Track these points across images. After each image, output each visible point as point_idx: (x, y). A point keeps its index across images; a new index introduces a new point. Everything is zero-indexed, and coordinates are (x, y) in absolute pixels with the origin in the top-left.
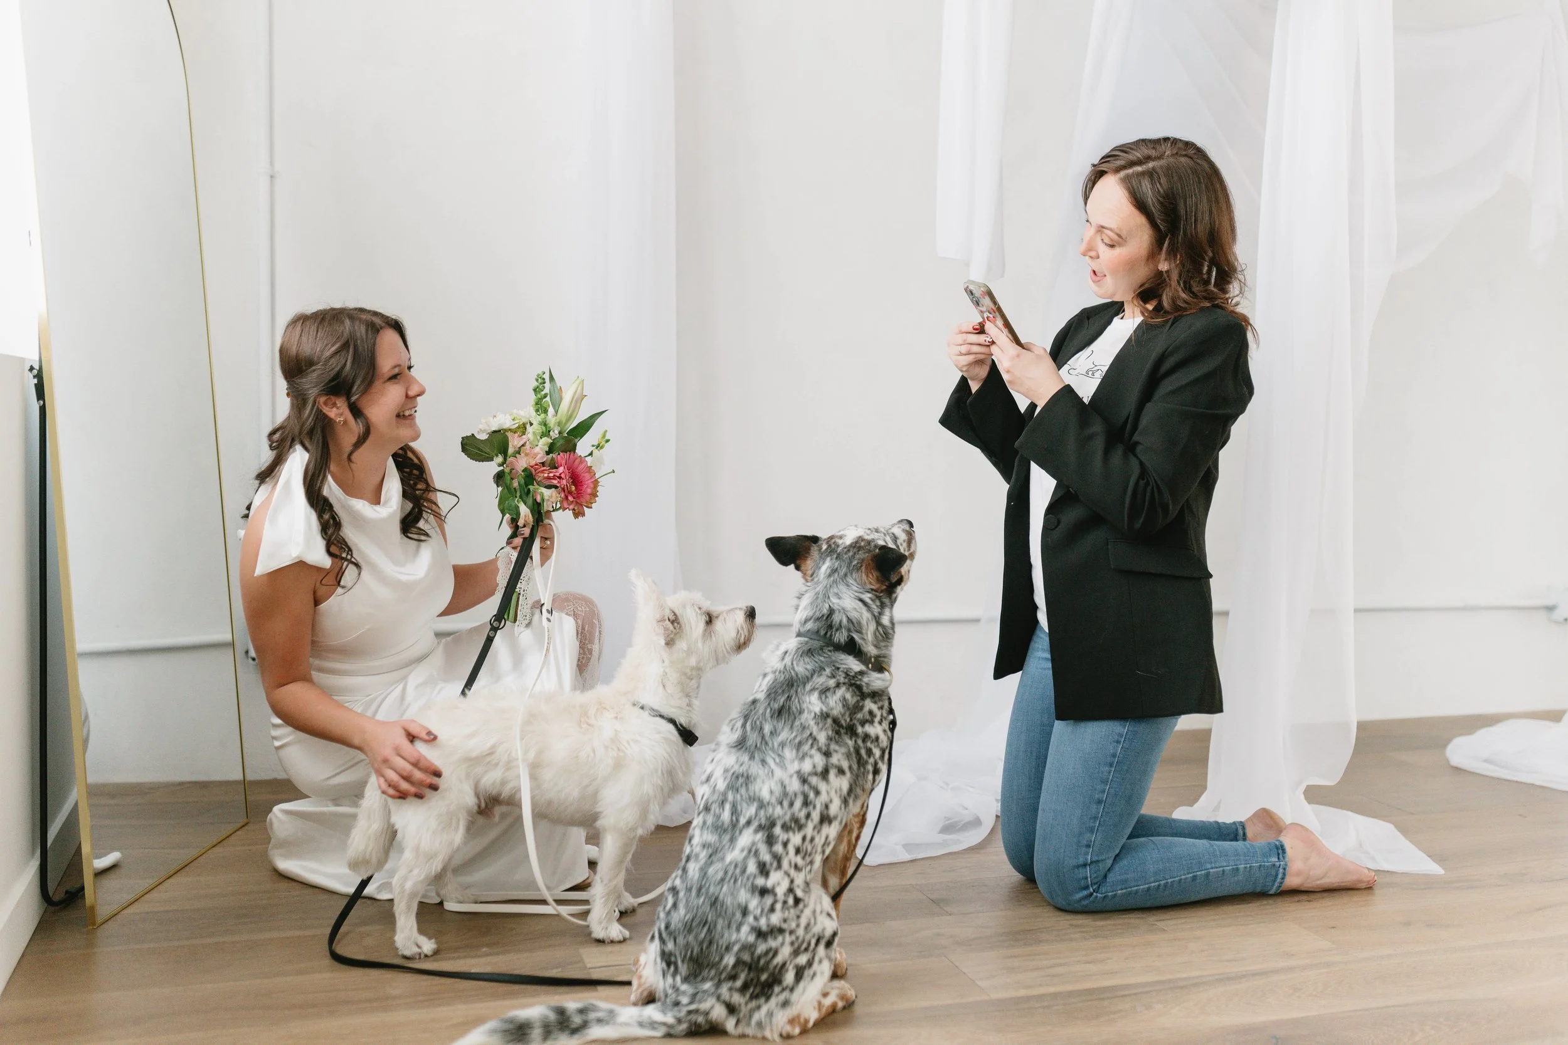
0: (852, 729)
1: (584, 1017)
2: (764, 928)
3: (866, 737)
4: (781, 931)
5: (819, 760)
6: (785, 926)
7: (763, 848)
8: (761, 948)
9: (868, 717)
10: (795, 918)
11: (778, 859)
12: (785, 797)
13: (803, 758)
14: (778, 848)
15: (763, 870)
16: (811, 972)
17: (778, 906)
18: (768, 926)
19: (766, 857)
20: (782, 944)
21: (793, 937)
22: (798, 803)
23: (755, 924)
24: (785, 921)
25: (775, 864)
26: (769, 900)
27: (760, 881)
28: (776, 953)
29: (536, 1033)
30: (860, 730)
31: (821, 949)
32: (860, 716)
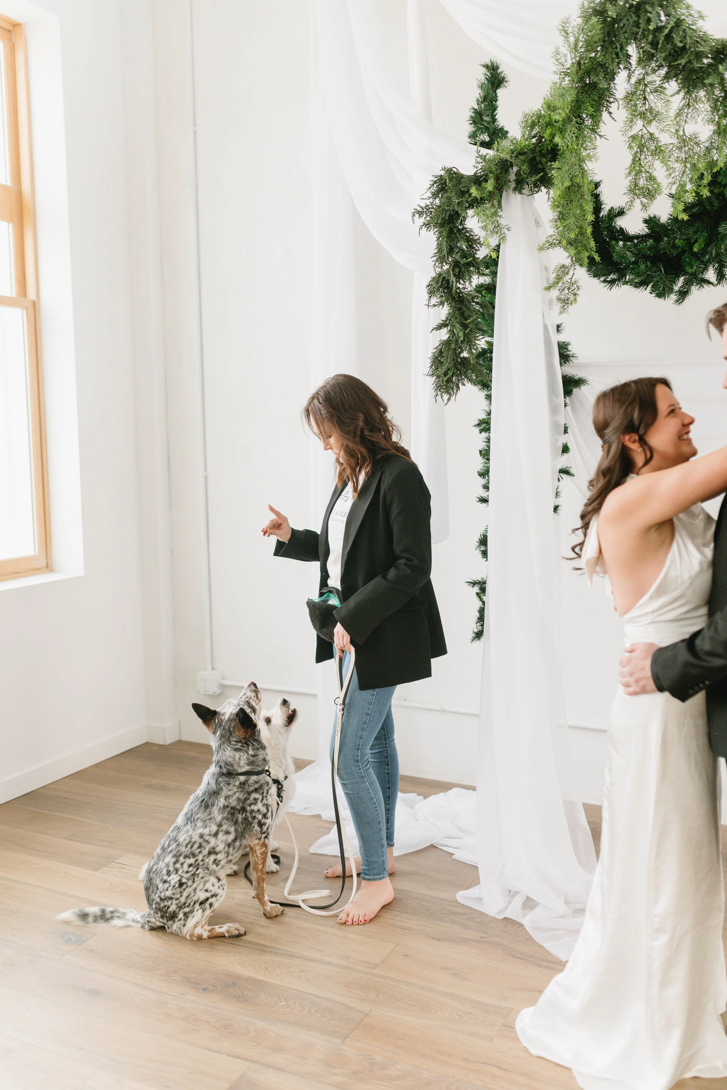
0: (244, 809)
1: (112, 915)
2: (163, 897)
3: (252, 811)
4: (171, 898)
5: (214, 828)
6: (174, 896)
7: (171, 864)
8: (162, 905)
9: (253, 801)
10: (179, 893)
11: (177, 871)
12: (191, 843)
13: (206, 827)
14: (178, 866)
15: (169, 873)
16: (193, 915)
17: (170, 888)
18: (164, 896)
19: (171, 869)
20: (172, 904)
21: (178, 902)
22: (196, 846)
23: (160, 894)
24: (173, 894)
25: (175, 872)
26: (166, 885)
27: (165, 878)
28: (169, 907)
29: (91, 919)
30: (248, 808)
31: (197, 906)
32: (248, 802)
